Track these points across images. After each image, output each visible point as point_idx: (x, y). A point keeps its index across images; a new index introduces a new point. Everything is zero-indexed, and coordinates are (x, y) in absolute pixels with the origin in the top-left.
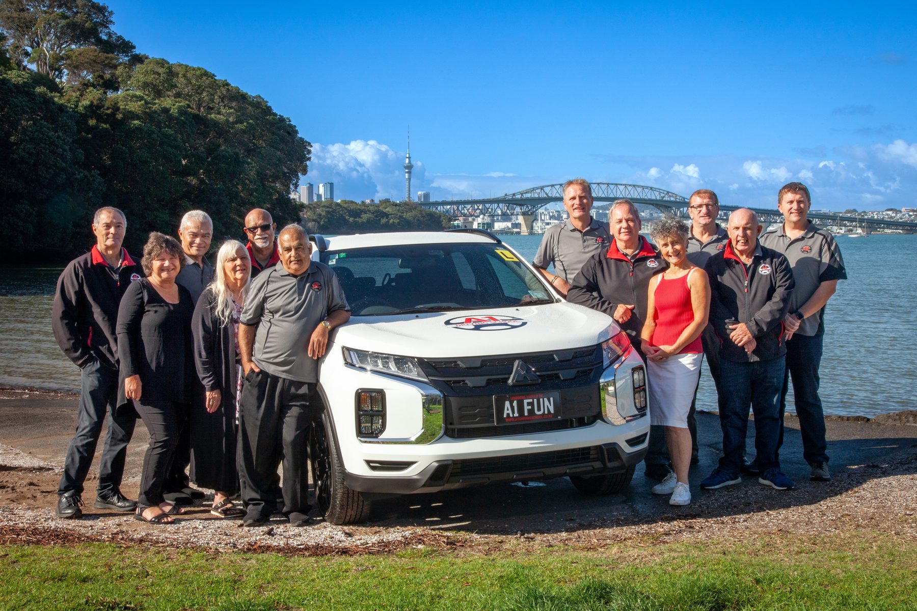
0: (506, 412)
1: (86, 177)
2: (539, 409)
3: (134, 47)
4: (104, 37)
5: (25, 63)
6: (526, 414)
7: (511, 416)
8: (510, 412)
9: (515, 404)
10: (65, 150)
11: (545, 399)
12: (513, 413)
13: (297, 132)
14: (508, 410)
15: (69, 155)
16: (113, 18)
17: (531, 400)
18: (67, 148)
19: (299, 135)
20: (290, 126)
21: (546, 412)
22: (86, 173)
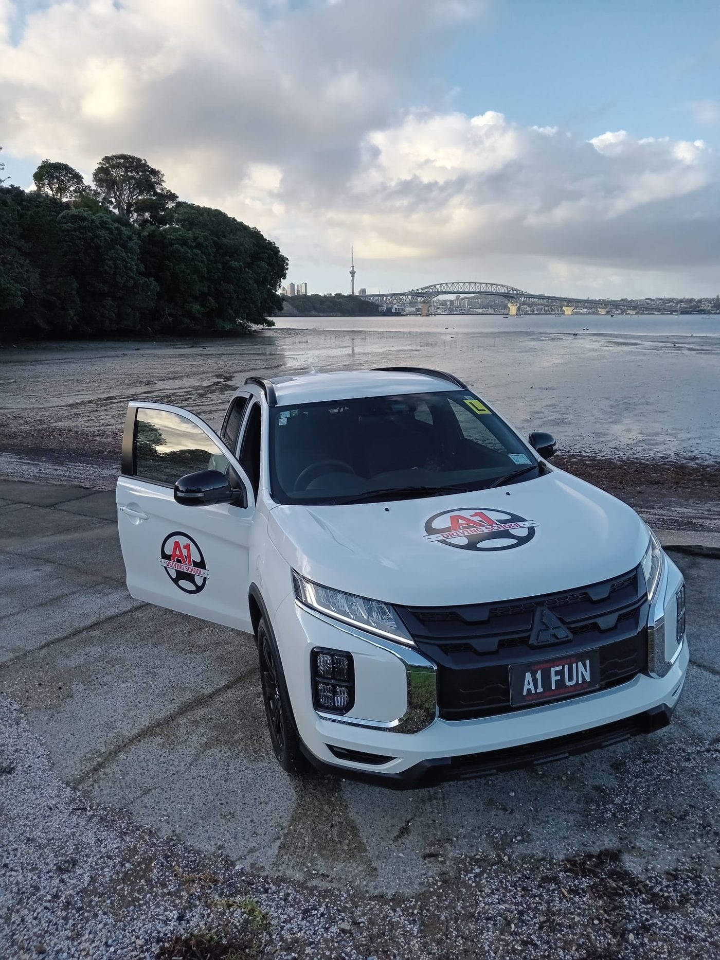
0: (526, 687)
1: (146, 282)
2: (571, 679)
3: (178, 197)
4: (159, 191)
5: (111, 209)
6: (553, 687)
7: (533, 692)
8: (532, 687)
9: (539, 675)
10: (132, 265)
11: (580, 664)
12: (536, 687)
13: (279, 251)
14: (529, 684)
15: (135, 267)
16: (164, 179)
17: (560, 668)
18: (133, 263)
19: (281, 253)
20: (275, 247)
21: (580, 682)
22: (147, 280)
